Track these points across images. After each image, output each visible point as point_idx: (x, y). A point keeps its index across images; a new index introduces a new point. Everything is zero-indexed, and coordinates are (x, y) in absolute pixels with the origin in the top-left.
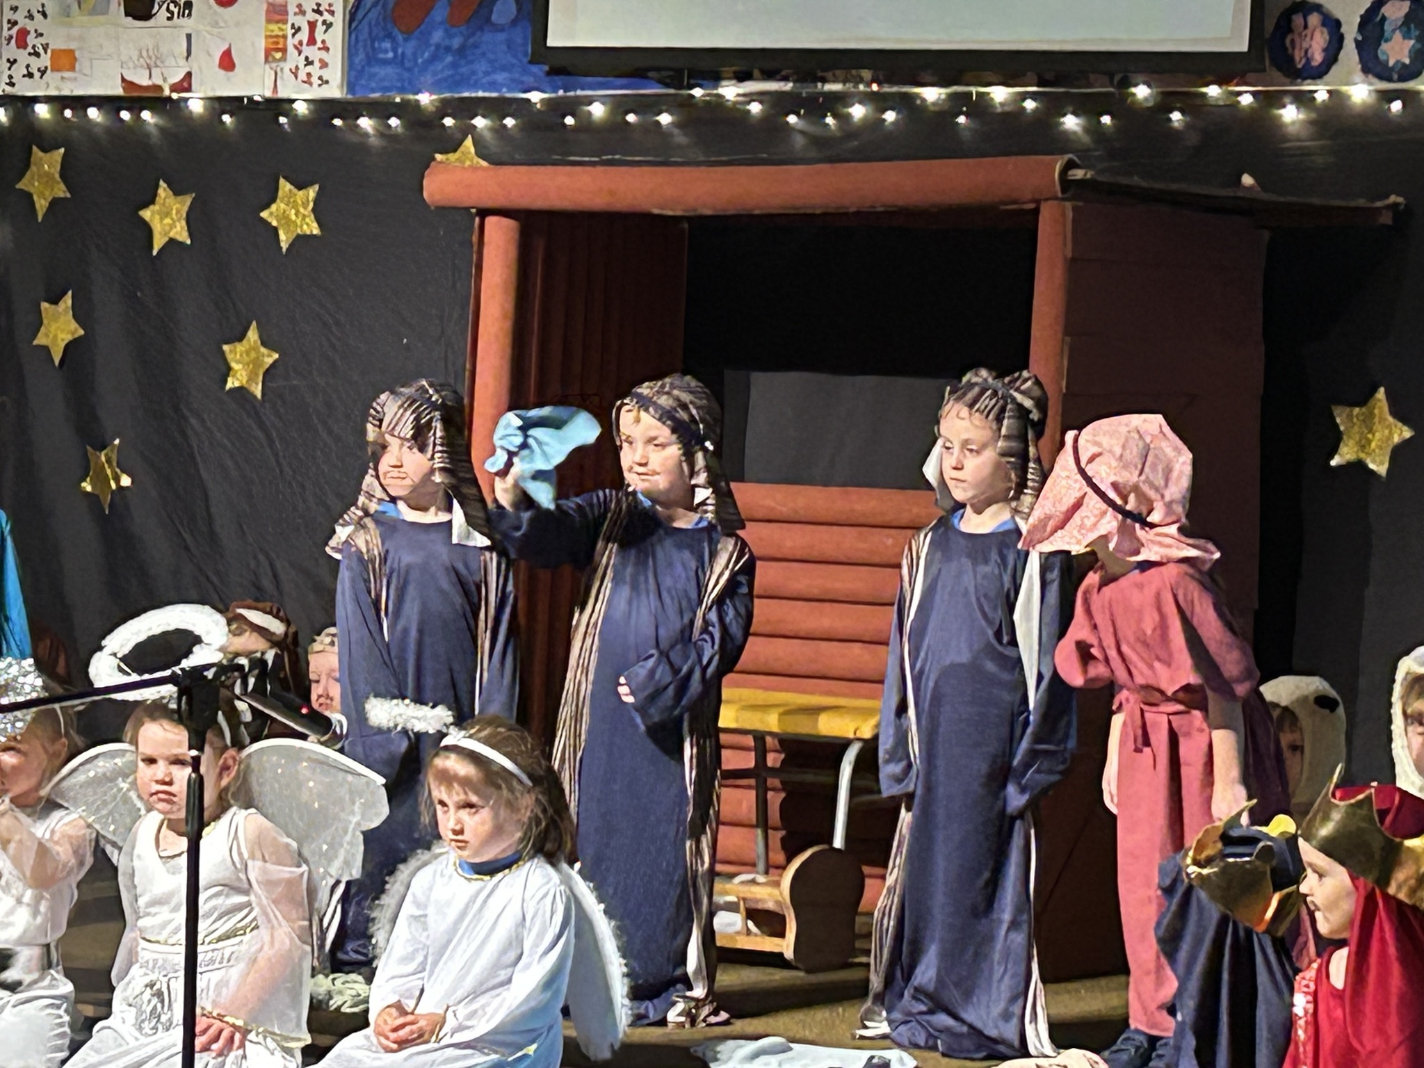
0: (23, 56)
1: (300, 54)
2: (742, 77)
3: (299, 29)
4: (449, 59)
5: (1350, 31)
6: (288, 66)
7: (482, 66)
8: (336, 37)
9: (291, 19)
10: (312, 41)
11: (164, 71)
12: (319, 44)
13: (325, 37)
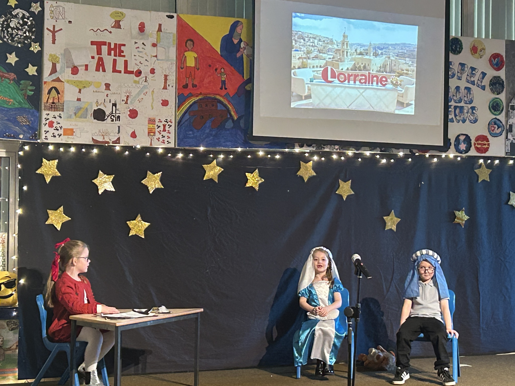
0: (52, 130)
1: (160, 134)
2: (301, 146)
3: (160, 126)
4: (212, 138)
5: (453, 141)
6: (155, 137)
7: (223, 140)
8: (172, 130)
9: (157, 123)
10: (164, 130)
11: (110, 137)
12: (167, 131)
13: (170, 129)
